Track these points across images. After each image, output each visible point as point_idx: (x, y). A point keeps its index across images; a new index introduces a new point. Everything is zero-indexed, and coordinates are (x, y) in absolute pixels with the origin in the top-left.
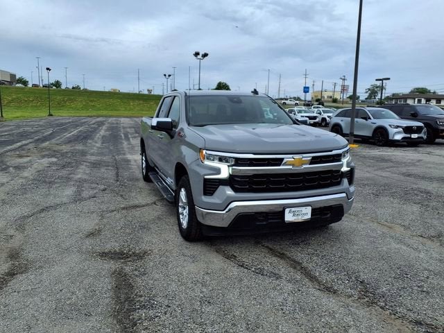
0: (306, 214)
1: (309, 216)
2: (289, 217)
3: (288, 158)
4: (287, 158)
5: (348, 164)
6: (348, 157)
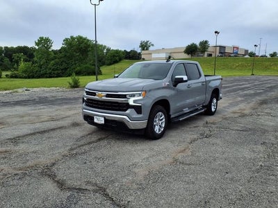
0: (101, 121)
1: (103, 122)
2: (96, 121)
3: (98, 93)
5: (134, 101)
6: (136, 98)
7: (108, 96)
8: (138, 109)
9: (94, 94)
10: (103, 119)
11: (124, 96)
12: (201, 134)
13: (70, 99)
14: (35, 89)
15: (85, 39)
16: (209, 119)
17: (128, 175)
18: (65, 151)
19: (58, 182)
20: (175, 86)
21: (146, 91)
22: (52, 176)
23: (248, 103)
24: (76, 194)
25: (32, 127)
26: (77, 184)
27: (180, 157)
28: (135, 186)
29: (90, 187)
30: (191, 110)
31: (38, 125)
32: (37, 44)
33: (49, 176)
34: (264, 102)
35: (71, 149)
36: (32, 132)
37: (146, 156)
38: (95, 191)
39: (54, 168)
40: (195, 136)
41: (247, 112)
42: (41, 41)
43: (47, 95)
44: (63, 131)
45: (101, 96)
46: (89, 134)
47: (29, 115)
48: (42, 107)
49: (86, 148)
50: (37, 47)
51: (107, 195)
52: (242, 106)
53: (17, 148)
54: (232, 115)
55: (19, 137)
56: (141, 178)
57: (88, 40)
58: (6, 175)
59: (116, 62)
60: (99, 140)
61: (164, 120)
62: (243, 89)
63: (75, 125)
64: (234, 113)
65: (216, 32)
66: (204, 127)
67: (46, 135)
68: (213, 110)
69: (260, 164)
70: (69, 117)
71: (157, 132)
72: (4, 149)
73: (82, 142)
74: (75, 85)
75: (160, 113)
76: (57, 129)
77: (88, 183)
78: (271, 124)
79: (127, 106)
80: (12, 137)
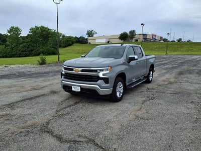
0: (78, 89)
1: (80, 90)
2: (73, 89)
4: (74, 69)
5: (103, 75)
6: (104, 72)
7: (83, 71)
8: (106, 80)
9: (72, 70)
10: (79, 88)
11: (96, 71)
12: (148, 97)
13: (42, 73)
14: (12, 66)
15: (46, 28)
16: (149, 86)
17: (107, 129)
18: (53, 112)
19: (56, 136)
20: (129, 63)
21: (111, 67)
22: (50, 132)
23: (171, 74)
24: (74, 145)
25: (21, 95)
26: (71, 137)
27: (138, 113)
28: (115, 137)
29: (82, 140)
30: (137, 80)
31: (24, 94)
32: (9, 32)
33: (48, 132)
34: (181, 73)
35: (57, 111)
36: (22, 99)
37: (115, 114)
38: (87, 142)
39: (49, 126)
40: (144, 99)
41: (172, 80)
42: (12, 29)
43: (23, 70)
44: (46, 98)
45: (78, 71)
46: (67, 99)
47: (15, 86)
48: (23, 80)
49: (68, 110)
50: (9, 34)
51: (97, 145)
52: (167, 76)
53: (14, 112)
54: (163, 83)
55: (13, 103)
56: (117, 131)
57: (49, 29)
58: (13, 133)
59: (70, 45)
60: (76, 103)
61: (122, 88)
62: (164, 64)
63: (54, 92)
64: (164, 81)
65: (142, 24)
66: (147, 91)
67: (34, 100)
68: (150, 79)
69: (195, 116)
70: (46, 86)
71: (118, 96)
72: (4, 113)
73: (64, 105)
74: (43, 63)
75: (120, 83)
76: (40, 96)
77: (79, 136)
78: (192, 88)
79: (98, 78)
80: (7, 103)
